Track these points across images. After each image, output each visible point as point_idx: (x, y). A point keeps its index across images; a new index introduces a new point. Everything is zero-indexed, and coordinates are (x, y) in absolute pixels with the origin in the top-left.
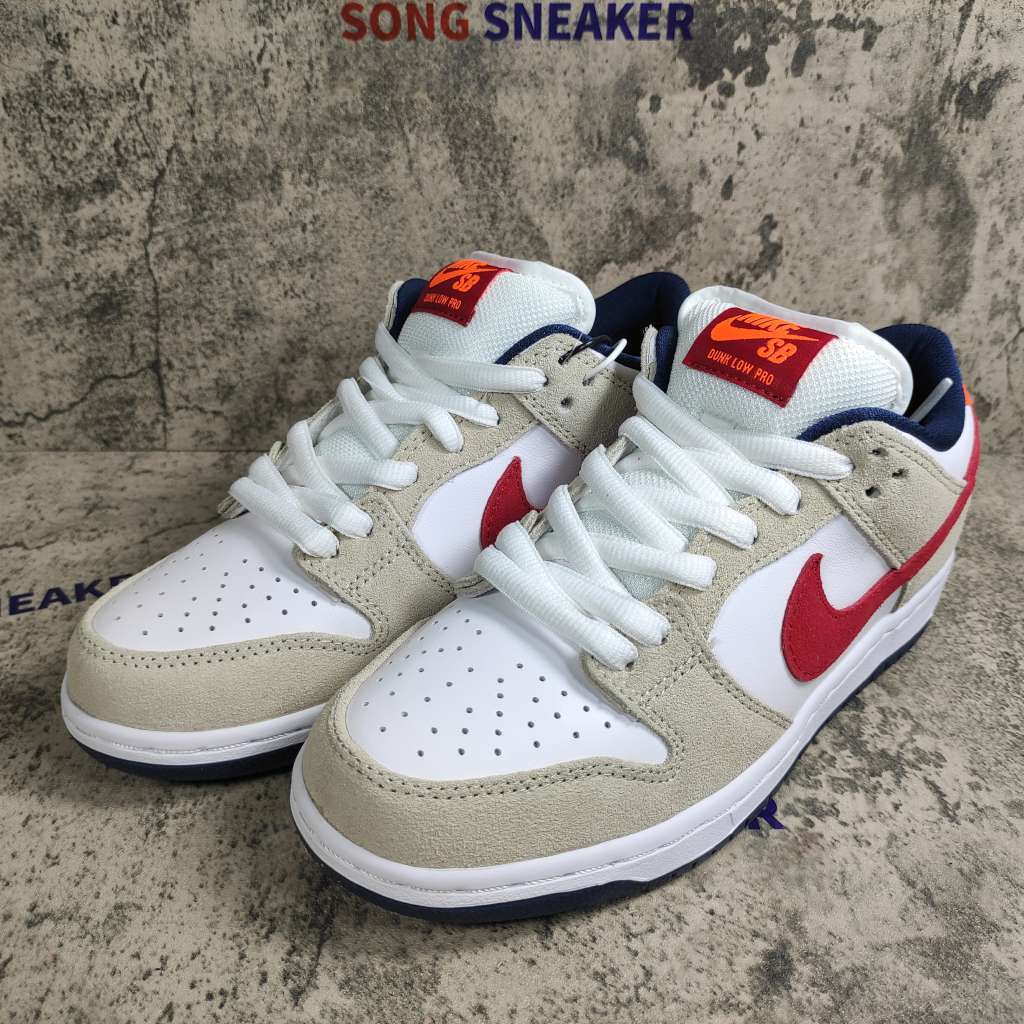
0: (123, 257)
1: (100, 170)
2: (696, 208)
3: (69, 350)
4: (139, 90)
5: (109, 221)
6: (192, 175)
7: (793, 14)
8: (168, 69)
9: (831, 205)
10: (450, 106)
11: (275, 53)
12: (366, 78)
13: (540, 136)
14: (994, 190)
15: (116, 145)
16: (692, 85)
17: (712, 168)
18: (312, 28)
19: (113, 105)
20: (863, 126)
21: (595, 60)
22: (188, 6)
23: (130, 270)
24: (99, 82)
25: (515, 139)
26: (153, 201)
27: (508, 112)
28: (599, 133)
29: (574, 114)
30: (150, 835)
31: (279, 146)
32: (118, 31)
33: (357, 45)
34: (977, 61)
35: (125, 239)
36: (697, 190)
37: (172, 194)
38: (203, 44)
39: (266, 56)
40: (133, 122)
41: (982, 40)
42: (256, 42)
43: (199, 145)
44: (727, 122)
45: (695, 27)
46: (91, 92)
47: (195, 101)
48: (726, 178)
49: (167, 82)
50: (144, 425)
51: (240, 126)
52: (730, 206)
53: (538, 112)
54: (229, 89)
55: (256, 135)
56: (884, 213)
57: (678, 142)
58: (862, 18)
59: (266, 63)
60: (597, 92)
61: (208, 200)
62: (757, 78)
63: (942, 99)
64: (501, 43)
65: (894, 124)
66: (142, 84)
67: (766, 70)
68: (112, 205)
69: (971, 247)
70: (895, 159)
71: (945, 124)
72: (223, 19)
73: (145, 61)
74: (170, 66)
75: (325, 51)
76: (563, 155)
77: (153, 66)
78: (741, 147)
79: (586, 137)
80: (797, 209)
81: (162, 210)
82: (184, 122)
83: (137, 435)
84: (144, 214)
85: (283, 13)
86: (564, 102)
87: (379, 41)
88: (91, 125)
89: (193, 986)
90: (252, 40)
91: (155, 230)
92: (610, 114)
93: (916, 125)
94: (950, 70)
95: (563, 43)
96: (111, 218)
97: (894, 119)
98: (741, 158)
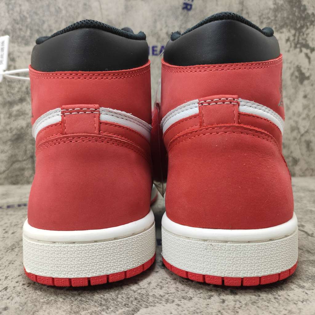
1: (21, 96)
3: (6, 152)
15: (27, 88)
23: (28, 126)
30: (8, 252)
35: (27, 116)
50: (27, 177)
68: (24, 106)
88: (21, 83)
89: (17, 282)
95: (156, 56)
96: (23, 110)
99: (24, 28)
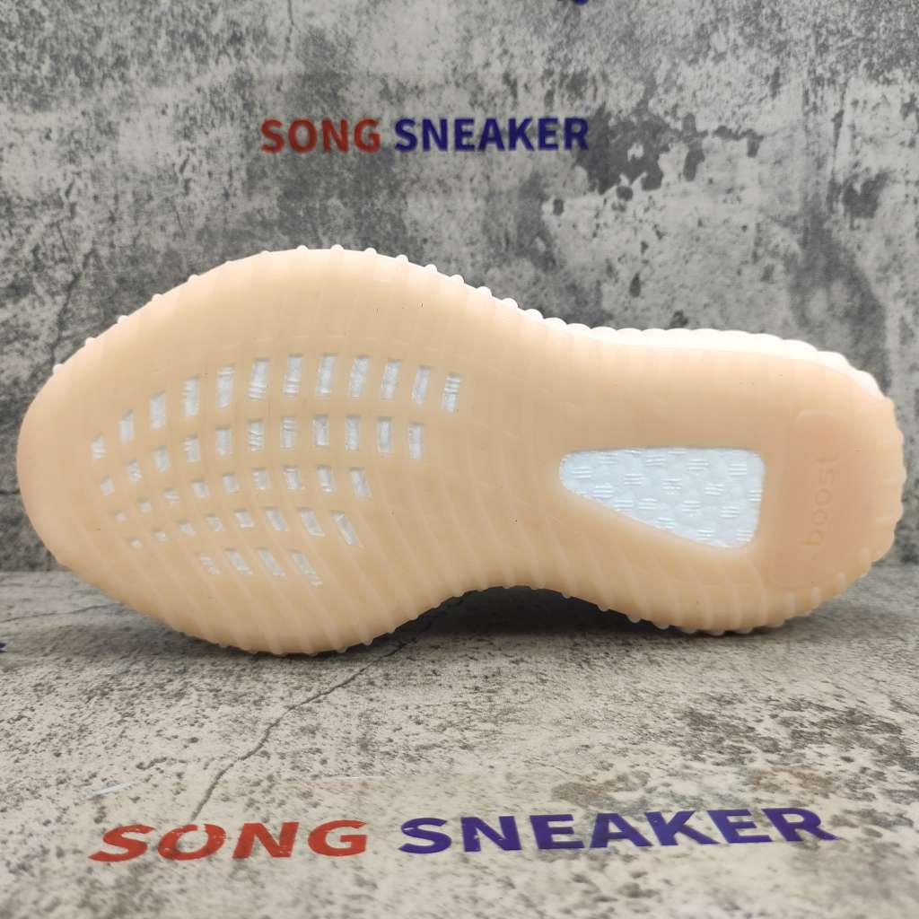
0: (27, 363)
1: (16, 275)
2: (606, 305)
4: (64, 199)
5: (18, 326)
6: (106, 279)
7: (679, 126)
8: (94, 178)
9: (738, 301)
10: (363, 211)
11: (197, 164)
12: (283, 186)
13: (450, 238)
14: (896, 285)
15: (35, 251)
16: (592, 189)
17: (618, 266)
18: (233, 142)
19: (37, 214)
20: (758, 225)
21: (499, 168)
22: (118, 123)
23: (34, 376)
24: (27, 192)
25: (425, 241)
26: (65, 305)
27: (417, 215)
28: (507, 234)
29: (481, 217)
31: (194, 250)
32: (50, 146)
33: (275, 157)
34: (856, 165)
35: (33, 344)
36: (606, 288)
37: (85, 297)
38: (129, 157)
39: (188, 168)
40: (55, 229)
41: (858, 146)
42: (180, 155)
43: (117, 250)
44: (628, 223)
45: (590, 138)
46: (17, 201)
47: (116, 209)
48: (633, 276)
49: (92, 191)
50: (27, 549)
51: (159, 233)
52: (639, 303)
53: (446, 216)
54: (150, 198)
55: (174, 240)
56: (793, 308)
57: (582, 242)
58: (744, 128)
59: (188, 173)
60: (503, 197)
61: (121, 304)
62: (653, 182)
63: (830, 199)
64: (410, 154)
65: (789, 222)
66: (67, 193)
67: (660, 175)
68: (23, 309)
69: (884, 340)
70: (794, 256)
71: (836, 222)
72: (151, 135)
73: (73, 173)
74: (95, 177)
75: (244, 162)
76: (473, 255)
77: (80, 177)
78: (644, 246)
79: (494, 238)
80: (706, 306)
81: (73, 315)
82: (105, 229)
83: (18, 561)
84: (55, 317)
85: (208, 130)
86: (471, 206)
87: (297, 154)
88: (13, 231)
90: (177, 153)
91: (65, 334)
92: (516, 217)
93: (809, 225)
94: (833, 173)
95: (469, 153)
96: (21, 322)
97: (788, 218)
98: (646, 256)
99: (32, 53)
